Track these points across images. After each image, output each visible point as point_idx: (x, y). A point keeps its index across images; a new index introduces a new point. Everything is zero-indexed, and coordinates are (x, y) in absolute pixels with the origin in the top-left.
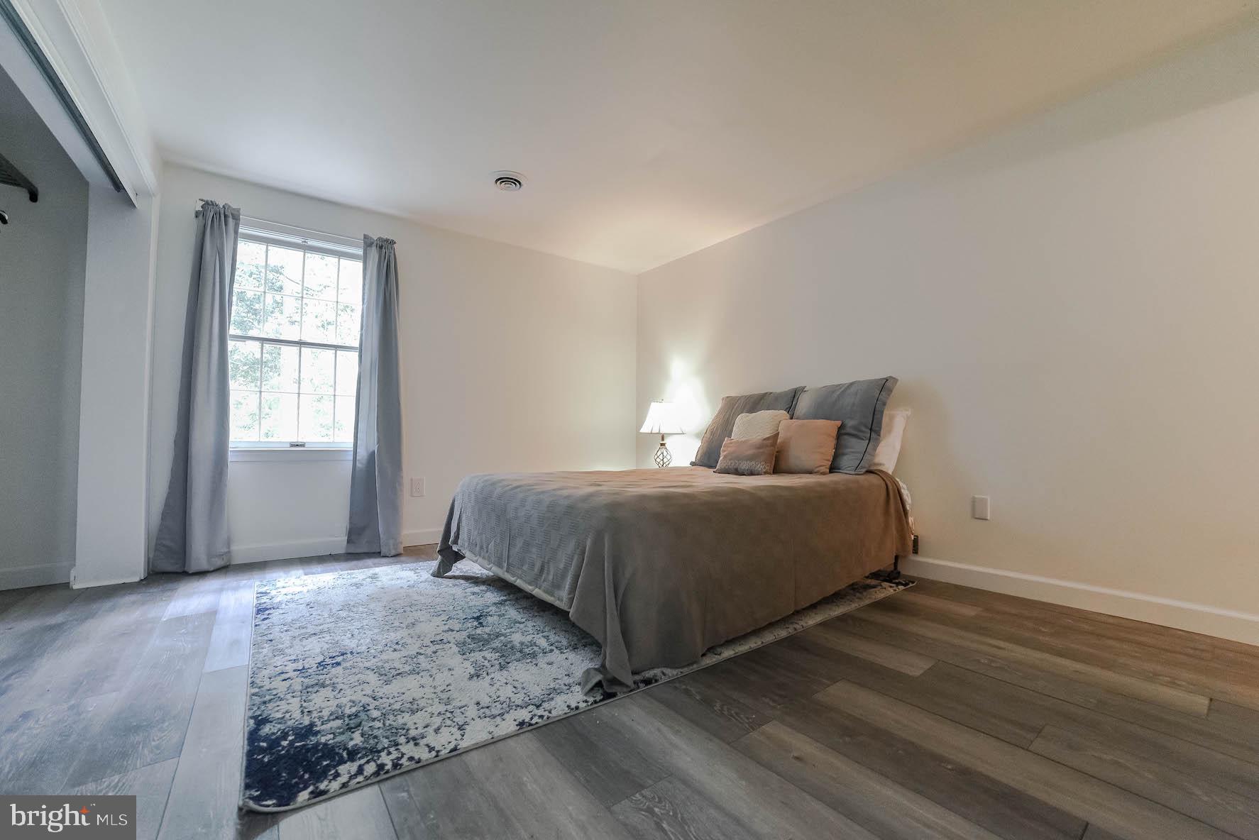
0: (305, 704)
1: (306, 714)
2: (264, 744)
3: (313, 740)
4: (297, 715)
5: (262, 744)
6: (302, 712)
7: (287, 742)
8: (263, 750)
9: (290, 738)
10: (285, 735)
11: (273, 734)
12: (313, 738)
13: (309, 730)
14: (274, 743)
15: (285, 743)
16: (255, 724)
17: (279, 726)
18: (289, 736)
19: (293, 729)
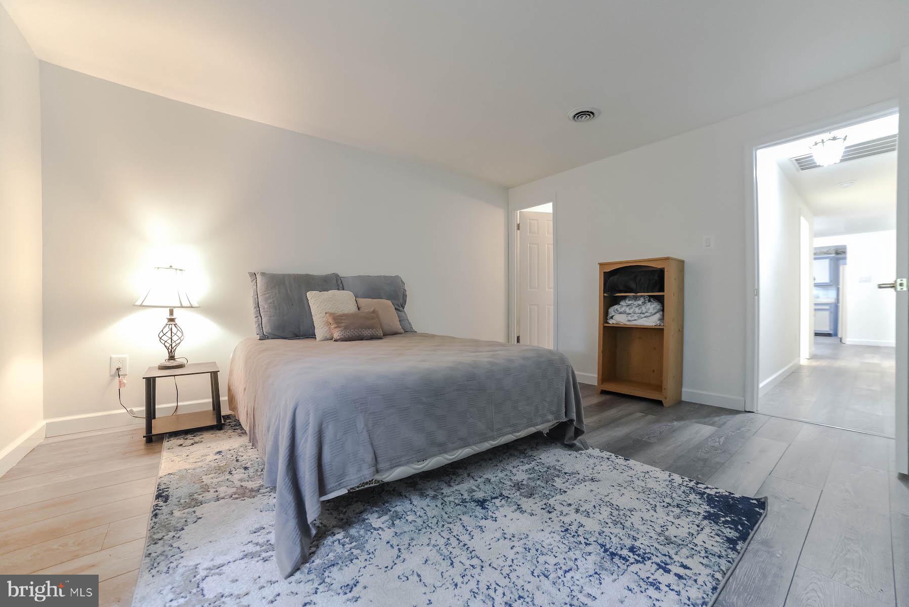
0: (695, 533)
1: (701, 527)
2: (739, 527)
3: (712, 511)
4: (707, 530)
5: (741, 529)
6: (702, 529)
7: (727, 518)
8: (743, 525)
9: (723, 519)
10: (725, 522)
11: (731, 528)
12: (712, 512)
13: (709, 517)
14: (734, 524)
15: (728, 519)
16: (738, 544)
17: (724, 531)
18: (723, 521)
19: (717, 523)
